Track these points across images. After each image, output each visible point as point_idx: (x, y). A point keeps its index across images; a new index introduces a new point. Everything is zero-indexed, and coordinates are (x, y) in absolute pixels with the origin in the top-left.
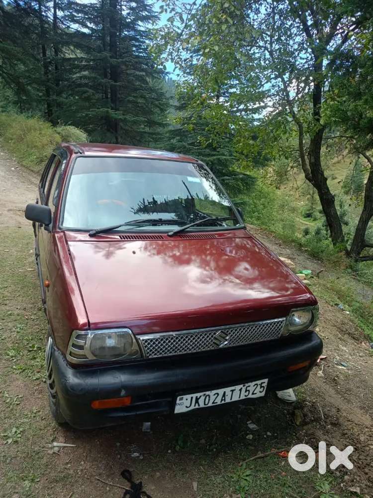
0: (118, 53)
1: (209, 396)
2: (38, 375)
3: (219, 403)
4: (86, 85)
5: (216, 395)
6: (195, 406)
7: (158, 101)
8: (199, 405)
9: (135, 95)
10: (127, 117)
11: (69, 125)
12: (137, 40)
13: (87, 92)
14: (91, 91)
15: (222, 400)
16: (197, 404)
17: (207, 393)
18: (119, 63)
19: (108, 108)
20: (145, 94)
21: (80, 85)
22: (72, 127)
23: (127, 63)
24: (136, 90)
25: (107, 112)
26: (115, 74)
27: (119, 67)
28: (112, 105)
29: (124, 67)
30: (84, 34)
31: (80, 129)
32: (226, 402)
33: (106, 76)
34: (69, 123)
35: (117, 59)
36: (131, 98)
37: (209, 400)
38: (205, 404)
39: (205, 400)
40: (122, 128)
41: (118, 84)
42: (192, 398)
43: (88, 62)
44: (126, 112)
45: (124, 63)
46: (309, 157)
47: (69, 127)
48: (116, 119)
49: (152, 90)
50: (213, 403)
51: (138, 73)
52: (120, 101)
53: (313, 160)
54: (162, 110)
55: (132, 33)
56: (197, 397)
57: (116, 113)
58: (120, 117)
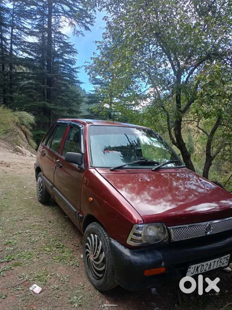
0: (52, 71)
1: (203, 265)
2: (71, 263)
3: (207, 270)
4: (31, 88)
5: (207, 265)
6: (196, 272)
7: (76, 98)
8: (198, 272)
9: (62, 94)
10: (57, 107)
11: (23, 111)
12: (63, 64)
13: (32, 92)
14: (34, 91)
15: (209, 268)
16: (197, 271)
17: (203, 264)
18: (52, 76)
19: (45, 101)
20: (68, 94)
21: (28, 88)
22: (25, 112)
23: (58, 76)
24: (62, 92)
25: (45, 103)
26: (50, 82)
27: (52, 78)
28: (48, 100)
29: (55, 79)
30: (31, 59)
31: (30, 113)
32: (211, 269)
33: (44, 84)
34: (23, 109)
35: (51, 74)
36: (60, 96)
37: (203, 268)
38: (201, 271)
39: (201, 268)
40: (53, 114)
41: (52, 88)
42: (195, 267)
43: (34, 75)
44: (56, 104)
45: (56, 77)
46: (174, 131)
47: (23, 112)
48: (50, 108)
49: (72, 92)
50: (205, 270)
51: (63, 82)
52: (52, 98)
53: (177, 133)
54: (78, 104)
55: (61, 60)
56: (198, 266)
57: (51, 104)
58: (53, 107)
